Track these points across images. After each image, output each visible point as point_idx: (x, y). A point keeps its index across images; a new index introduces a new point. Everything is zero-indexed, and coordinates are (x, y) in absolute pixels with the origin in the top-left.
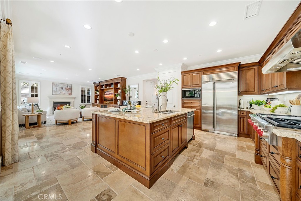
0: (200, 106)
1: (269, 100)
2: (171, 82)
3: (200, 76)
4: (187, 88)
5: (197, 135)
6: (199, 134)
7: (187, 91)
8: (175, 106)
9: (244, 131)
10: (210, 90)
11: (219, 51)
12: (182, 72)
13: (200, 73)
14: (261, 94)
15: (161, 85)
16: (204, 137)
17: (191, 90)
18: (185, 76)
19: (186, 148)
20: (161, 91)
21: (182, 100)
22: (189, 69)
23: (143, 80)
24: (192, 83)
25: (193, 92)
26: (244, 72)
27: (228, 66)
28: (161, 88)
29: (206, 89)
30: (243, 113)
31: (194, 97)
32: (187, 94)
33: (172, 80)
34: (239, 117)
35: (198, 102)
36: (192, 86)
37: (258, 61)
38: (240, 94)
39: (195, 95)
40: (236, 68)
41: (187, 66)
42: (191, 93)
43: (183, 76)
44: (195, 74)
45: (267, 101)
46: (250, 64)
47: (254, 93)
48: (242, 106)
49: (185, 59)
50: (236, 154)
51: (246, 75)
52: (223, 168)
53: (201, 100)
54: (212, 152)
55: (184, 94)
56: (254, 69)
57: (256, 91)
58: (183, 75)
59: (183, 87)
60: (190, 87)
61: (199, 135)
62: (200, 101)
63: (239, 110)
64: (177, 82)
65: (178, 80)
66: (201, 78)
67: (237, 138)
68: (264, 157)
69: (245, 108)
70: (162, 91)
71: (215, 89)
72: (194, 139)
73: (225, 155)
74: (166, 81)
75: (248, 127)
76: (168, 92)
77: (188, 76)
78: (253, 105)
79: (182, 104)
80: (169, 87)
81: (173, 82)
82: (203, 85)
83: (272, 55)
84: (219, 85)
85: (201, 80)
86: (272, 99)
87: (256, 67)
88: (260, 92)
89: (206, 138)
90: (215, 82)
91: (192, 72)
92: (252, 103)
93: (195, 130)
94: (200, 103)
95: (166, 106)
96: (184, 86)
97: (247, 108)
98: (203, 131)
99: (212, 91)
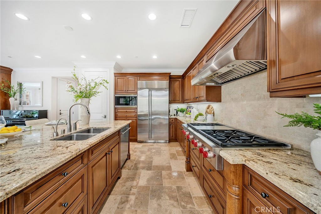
0: (136, 115)
1: (188, 108)
2: (96, 84)
3: (136, 81)
4: (122, 94)
5: (133, 151)
6: (135, 148)
7: (122, 97)
8: (105, 117)
9: (173, 137)
10: (145, 97)
11: (155, 57)
12: (115, 74)
13: (136, 77)
14: (183, 103)
15: (79, 87)
16: (140, 151)
17: (126, 97)
18: (118, 79)
19: (119, 178)
20: (78, 97)
21: (115, 109)
22: (123, 71)
23: (53, 78)
24: (127, 88)
25: (129, 99)
26: (173, 82)
27: (161, 75)
28: (79, 91)
29: (142, 96)
30: (172, 120)
31: (130, 105)
32: (122, 101)
33: (98, 81)
34: (170, 124)
35: (134, 111)
36: (127, 91)
37: (182, 74)
38: (170, 102)
39: (131, 102)
40: (168, 78)
41: (122, 68)
42: (126, 100)
43: (116, 79)
44: (131, 78)
45: (187, 108)
46: (177, 76)
47: (179, 102)
48: (171, 114)
49: (119, 57)
50: (171, 166)
51: (174, 85)
52: (163, 194)
53: (137, 108)
54: (150, 172)
55: (117, 101)
56: (179, 81)
57: (180, 100)
58: (116, 77)
59: (116, 92)
60: (125, 93)
61: (135, 150)
62: (136, 110)
63: (170, 117)
64: (105, 84)
65: (108, 81)
66: (137, 84)
67: (168, 144)
68: (195, 166)
69: (173, 115)
70: (81, 97)
71: (150, 96)
72: (129, 159)
73: (163, 172)
74: (88, 82)
75: (176, 133)
76: (92, 98)
77: (123, 79)
78: (179, 112)
79: (115, 113)
80: (93, 91)
81: (101, 84)
82: (139, 92)
83: (193, 70)
84: (154, 93)
85: (137, 86)
86: (190, 107)
87: (180, 80)
88: (183, 101)
89: (142, 152)
90: (150, 89)
91: (128, 75)
92: (178, 111)
93: (130, 143)
94: (136, 112)
95: (89, 121)
96: (118, 92)
97: (175, 115)
98: (139, 142)
99: (148, 98)
